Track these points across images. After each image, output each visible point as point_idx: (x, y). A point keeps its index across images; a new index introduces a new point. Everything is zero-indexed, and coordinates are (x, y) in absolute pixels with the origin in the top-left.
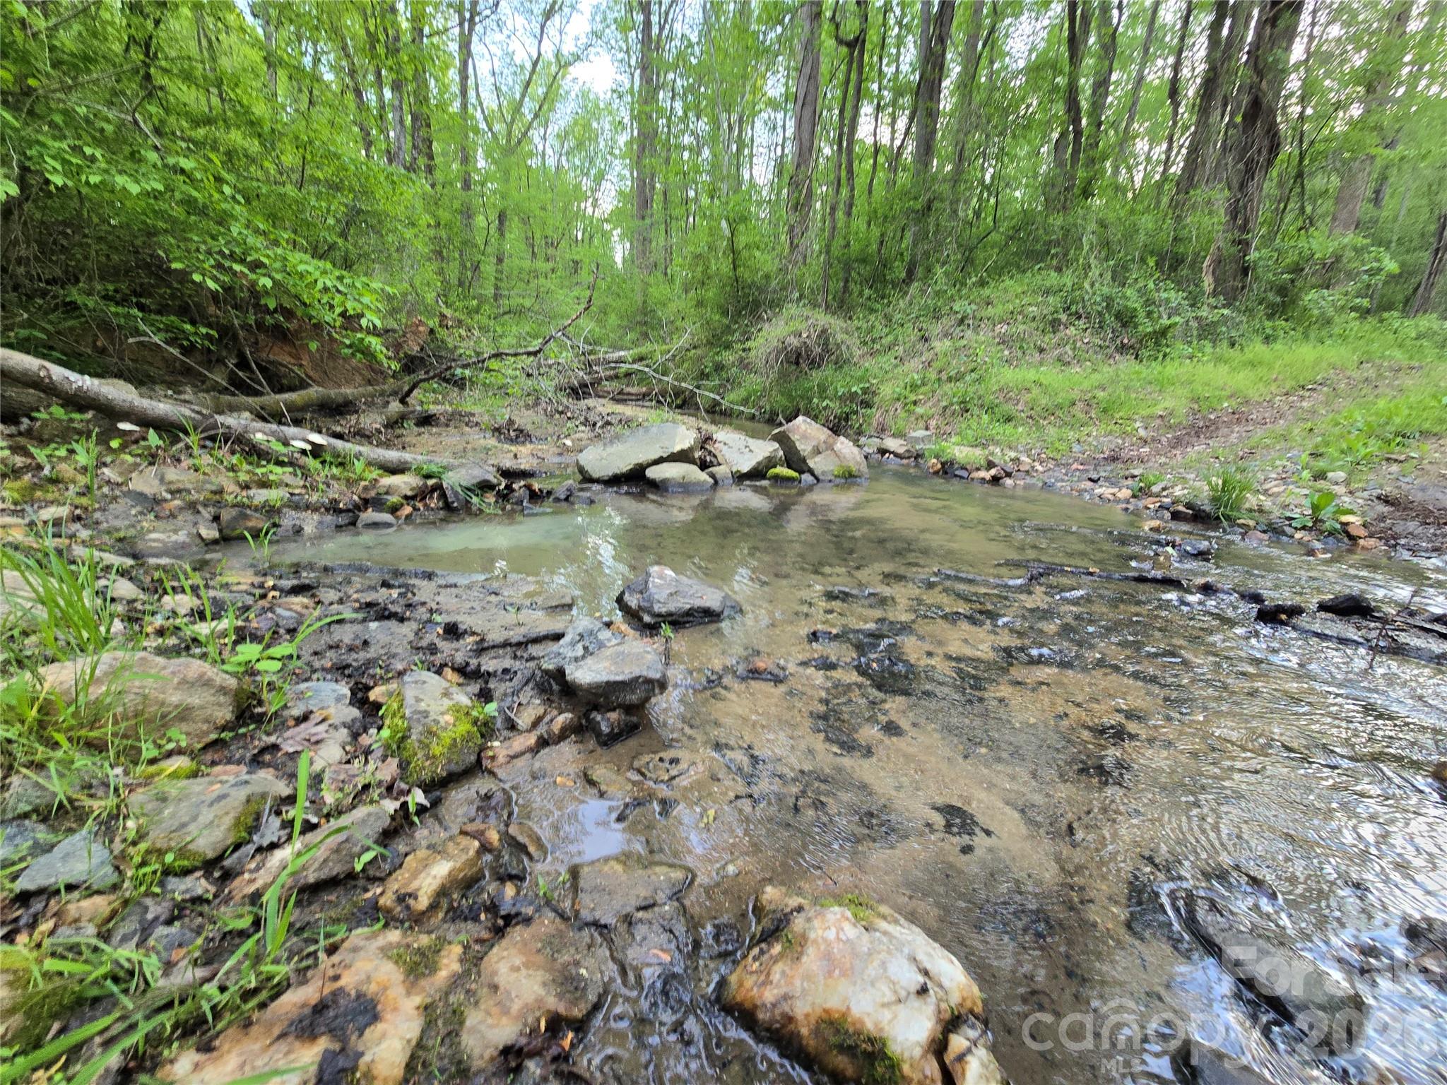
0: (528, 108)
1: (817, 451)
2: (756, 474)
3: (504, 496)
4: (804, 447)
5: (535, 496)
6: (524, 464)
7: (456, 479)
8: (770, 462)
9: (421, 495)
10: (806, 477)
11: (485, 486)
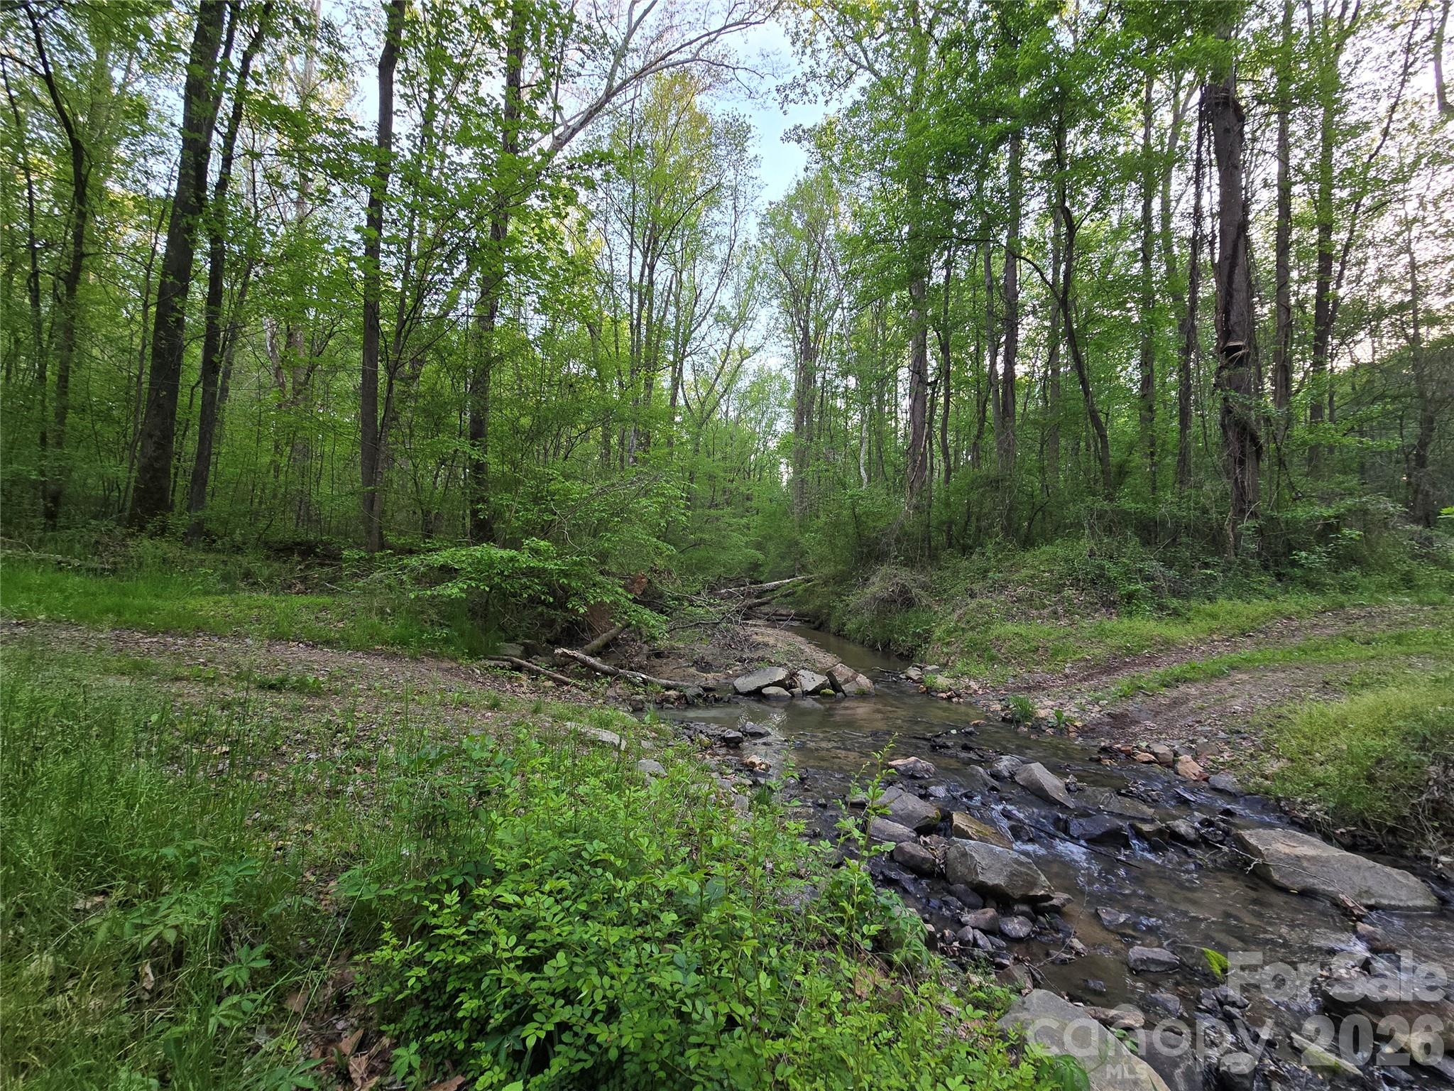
0: (719, 388)
1: (847, 681)
2: (815, 692)
3: (705, 700)
4: (840, 679)
5: (717, 700)
6: (711, 683)
7: (690, 692)
8: (823, 686)
9: (679, 698)
10: (840, 694)
11: (699, 696)
